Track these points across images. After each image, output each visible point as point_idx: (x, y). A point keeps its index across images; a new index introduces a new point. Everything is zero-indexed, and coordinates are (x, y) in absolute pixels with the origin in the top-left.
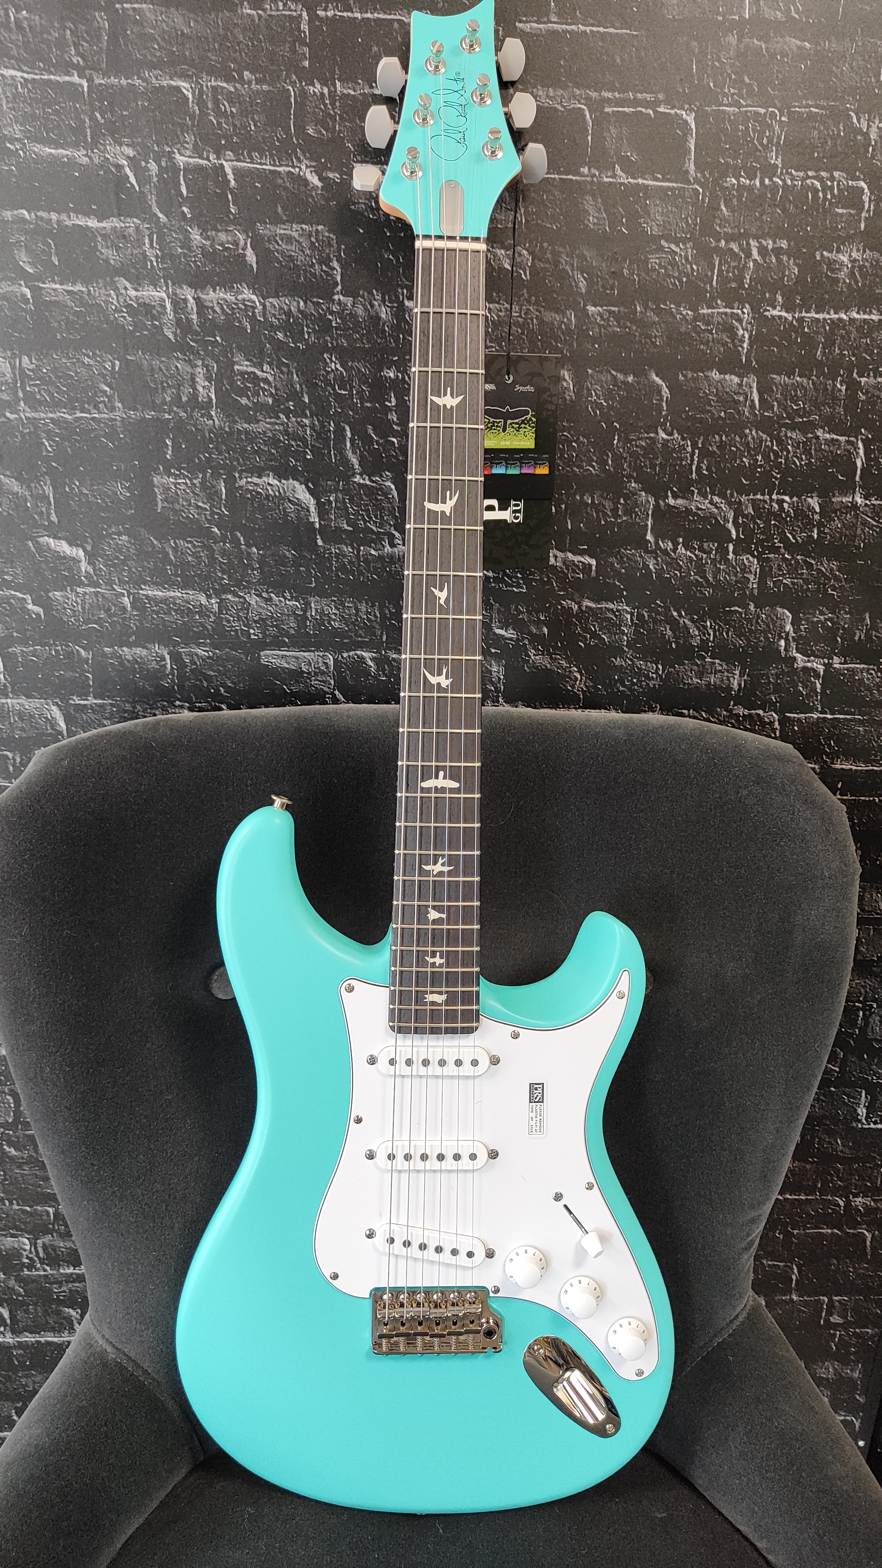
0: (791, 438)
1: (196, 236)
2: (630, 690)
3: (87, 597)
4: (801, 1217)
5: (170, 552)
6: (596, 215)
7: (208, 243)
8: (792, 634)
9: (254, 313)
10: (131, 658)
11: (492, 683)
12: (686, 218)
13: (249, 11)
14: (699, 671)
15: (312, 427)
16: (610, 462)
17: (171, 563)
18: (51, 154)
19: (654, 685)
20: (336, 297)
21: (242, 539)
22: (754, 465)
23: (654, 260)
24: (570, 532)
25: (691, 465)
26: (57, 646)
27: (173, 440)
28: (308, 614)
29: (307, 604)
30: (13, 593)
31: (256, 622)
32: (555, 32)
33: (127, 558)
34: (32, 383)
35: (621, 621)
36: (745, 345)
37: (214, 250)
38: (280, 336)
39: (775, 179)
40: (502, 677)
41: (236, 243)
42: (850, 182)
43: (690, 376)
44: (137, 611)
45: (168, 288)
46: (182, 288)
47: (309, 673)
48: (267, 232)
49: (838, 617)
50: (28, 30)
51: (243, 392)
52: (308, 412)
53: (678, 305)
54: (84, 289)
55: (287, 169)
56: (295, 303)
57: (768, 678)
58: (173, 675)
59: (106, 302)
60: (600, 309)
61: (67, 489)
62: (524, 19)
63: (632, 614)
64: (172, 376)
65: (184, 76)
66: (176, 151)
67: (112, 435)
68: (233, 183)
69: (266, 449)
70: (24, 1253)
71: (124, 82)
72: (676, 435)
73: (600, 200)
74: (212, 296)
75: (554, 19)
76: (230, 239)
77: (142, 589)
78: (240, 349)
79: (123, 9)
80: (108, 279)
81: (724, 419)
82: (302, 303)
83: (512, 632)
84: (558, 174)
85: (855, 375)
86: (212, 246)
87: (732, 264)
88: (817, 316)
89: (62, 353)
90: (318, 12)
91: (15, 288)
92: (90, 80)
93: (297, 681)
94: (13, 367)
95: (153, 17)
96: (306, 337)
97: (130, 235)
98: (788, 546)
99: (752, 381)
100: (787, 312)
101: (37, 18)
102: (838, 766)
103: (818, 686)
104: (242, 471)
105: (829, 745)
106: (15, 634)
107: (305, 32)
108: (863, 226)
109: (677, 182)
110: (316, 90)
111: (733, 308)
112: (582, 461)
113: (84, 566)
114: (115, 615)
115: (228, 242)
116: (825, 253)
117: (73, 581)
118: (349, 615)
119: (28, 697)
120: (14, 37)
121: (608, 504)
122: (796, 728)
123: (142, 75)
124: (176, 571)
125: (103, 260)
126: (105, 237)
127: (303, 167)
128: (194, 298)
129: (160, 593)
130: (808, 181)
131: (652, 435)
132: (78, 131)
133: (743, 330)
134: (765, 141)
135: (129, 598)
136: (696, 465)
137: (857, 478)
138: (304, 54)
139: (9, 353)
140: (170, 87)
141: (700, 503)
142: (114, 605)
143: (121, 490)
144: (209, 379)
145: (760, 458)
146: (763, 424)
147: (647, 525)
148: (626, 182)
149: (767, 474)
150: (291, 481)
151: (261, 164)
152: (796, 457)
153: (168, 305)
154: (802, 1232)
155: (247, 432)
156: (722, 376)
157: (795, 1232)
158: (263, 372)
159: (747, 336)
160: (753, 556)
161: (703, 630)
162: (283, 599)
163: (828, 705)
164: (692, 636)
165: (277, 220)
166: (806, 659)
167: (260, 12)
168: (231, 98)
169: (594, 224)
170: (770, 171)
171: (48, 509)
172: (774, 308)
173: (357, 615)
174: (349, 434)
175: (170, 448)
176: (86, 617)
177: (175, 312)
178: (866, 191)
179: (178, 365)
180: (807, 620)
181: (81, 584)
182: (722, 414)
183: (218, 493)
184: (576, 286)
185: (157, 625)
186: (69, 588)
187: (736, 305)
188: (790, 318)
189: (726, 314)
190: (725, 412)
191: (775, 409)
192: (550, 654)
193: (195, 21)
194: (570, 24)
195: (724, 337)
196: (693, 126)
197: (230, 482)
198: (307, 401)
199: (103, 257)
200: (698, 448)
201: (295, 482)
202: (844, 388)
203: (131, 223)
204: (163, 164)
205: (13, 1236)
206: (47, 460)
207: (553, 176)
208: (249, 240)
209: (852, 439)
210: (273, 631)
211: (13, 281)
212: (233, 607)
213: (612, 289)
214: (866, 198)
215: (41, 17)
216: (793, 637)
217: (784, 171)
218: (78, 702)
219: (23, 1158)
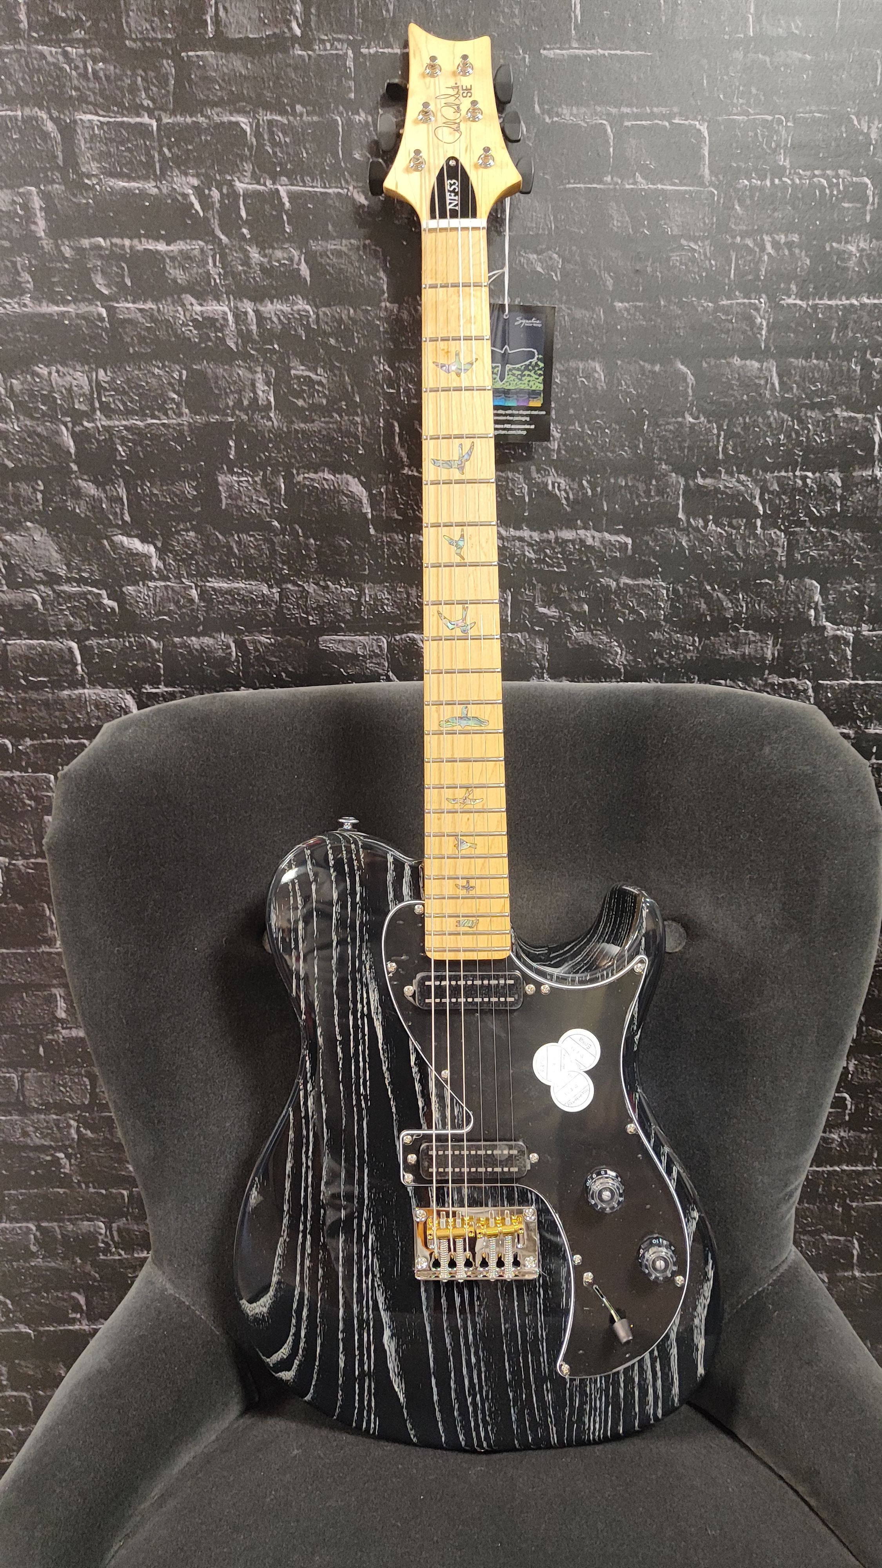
0: (811, 417)
1: (255, 254)
2: (668, 662)
3: (158, 590)
4: (859, 1189)
5: (234, 546)
6: (620, 219)
7: (265, 260)
8: (821, 604)
9: (308, 321)
10: (199, 648)
11: (537, 660)
12: (703, 218)
13: (300, 52)
14: (734, 642)
15: (363, 424)
16: (641, 446)
17: (235, 556)
18: (124, 187)
19: (692, 657)
20: (383, 304)
21: (300, 531)
22: (778, 444)
23: (675, 258)
24: (606, 514)
25: (717, 447)
26: (130, 637)
27: (235, 441)
28: (363, 601)
29: (362, 590)
30: (90, 589)
31: (314, 609)
32: (577, 57)
33: (195, 552)
34: (107, 393)
35: (658, 596)
36: (764, 333)
37: (272, 266)
38: (332, 341)
39: (784, 179)
40: (546, 654)
41: (291, 259)
42: (854, 179)
43: (713, 363)
44: (204, 601)
45: (229, 302)
46: (242, 302)
47: (364, 656)
48: (319, 248)
49: (864, 586)
50: (104, 79)
51: (299, 395)
52: (359, 411)
53: (699, 298)
54: (154, 307)
55: (336, 190)
56: (346, 312)
57: (800, 647)
58: (238, 662)
59: (174, 317)
60: (626, 304)
61: (139, 490)
62: (548, 46)
63: (668, 590)
64: (235, 382)
65: (241, 111)
66: (236, 179)
67: (180, 438)
68: (287, 205)
69: (321, 446)
70: (100, 1237)
71: (189, 120)
72: (702, 419)
73: (622, 205)
74: (270, 308)
75: (575, 44)
76: (285, 255)
77: (209, 582)
78: (296, 355)
79: (188, 56)
80: (176, 296)
81: (747, 403)
82: (352, 311)
83: (554, 610)
84: (583, 183)
85: (868, 356)
86: (269, 262)
87: (749, 258)
88: (829, 303)
89: (135, 364)
90: (362, 50)
91: (92, 308)
92: (159, 120)
93: (353, 665)
94: (90, 382)
95: (214, 62)
96: (356, 341)
97: (195, 256)
98: (815, 520)
99: (772, 366)
100: (801, 300)
101: (112, 68)
102: (871, 731)
103: (849, 653)
104: (299, 467)
105: (862, 711)
106: (92, 628)
107: (350, 68)
108: (868, 218)
109: (693, 186)
110: (361, 119)
111: (750, 299)
112: (615, 446)
113: (155, 562)
114: (184, 606)
115: (284, 259)
116: (834, 244)
117: (146, 576)
118: (401, 599)
119: (103, 687)
120: (91, 85)
121: (641, 487)
122: (829, 695)
123: (205, 113)
124: (240, 563)
125: (171, 280)
126: (173, 259)
127: (351, 188)
128: (254, 311)
129: (225, 585)
130: (815, 180)
131: (680, 419)
132: (150, 165)
133: (761, 318)
134: (773, 145)
135: (196, 590)
136: (722, 446)
137: (876, 453)
138: (350, 88)
139: (86, 368)
140: (230, 122)
141: (728, 482)
142: (183, 597)
143: (188, 489)
144: (268, 383)
145: (782, 437)
146: (783, 405)
147: (678, 504)
148: (646, 187)
149: (790, 453)
150: (345, 475)
151: (313, 187)
152: (817, 435)
153: (230, 318)
154: (861, 1204)
155: (303, 432)
156: (743, 362)
157: (854, 1204)
158: (317, 375)
159: (765, 323)
160: (781, 530)
161: (736, 603)
162: (338, 587)
163: (859, 671)
164: (725, 609)
165: (327, 237)
166: (836, 627)
167: (310, 53)
168: (285, 129)
169: (618, 227)
170: (779, 172)
171: (122, 509)
172: (789, 297)
173: (408, 598)
174: (397, 429)
175: (233, 449)
176: (157, 609)
177: (237, 323)
178: (870, 185)
179: (240, 372)
180: (834, 589)
181: (153, 579)
182: (745, 397)
183: (277, 489)
184: (604, 286)
185: (223, 616)
186: (141, 583)
187: (753, 295)
188: (805, 306)
189: (744, 304)
190: (748, 395)
191: (795, 390)
192: (591, 631)
193: (253, 63)
194: (590, 49)
195: (744, 327)
196: (706, 134)
197: (289, 478)
198: (358, 400)
199: (172, 277)
200: (723, 430)
201: (348, 476)
202: (858, 368)
203: (195, 246)
204: (225, 191)
205: (89, 1220)
206: (120, 464)
207: (578, 186)
208: (303, 256)
209: (869, 416)
210: (330, 617)
211: (90, 302)
212: (292, 596)
213: (637, 286)
214: (870, 193)
215: (115, 67)
216: (822, 607)
217: (792, 171)
218: (150, 691)
219: (98, 1140)
